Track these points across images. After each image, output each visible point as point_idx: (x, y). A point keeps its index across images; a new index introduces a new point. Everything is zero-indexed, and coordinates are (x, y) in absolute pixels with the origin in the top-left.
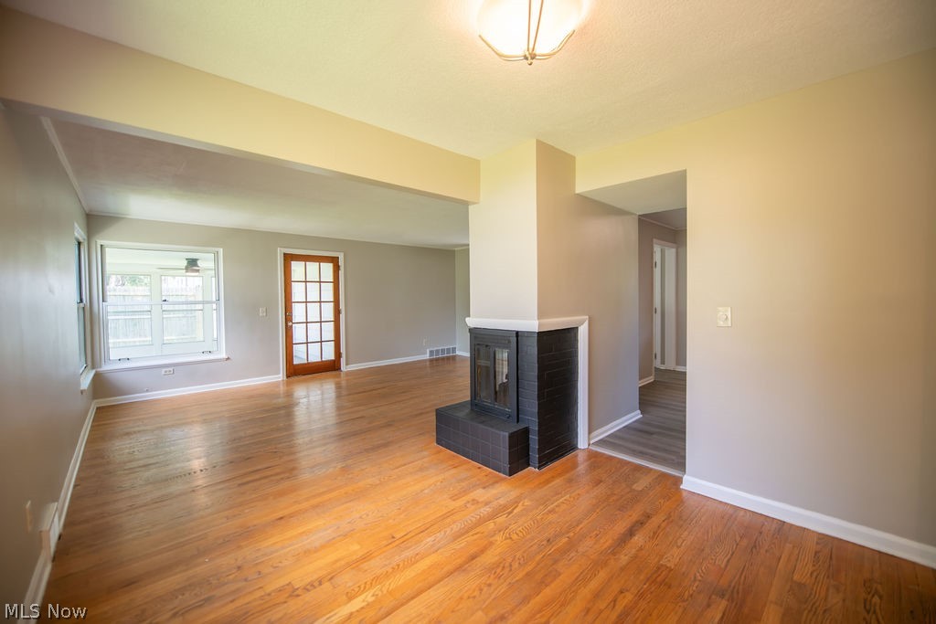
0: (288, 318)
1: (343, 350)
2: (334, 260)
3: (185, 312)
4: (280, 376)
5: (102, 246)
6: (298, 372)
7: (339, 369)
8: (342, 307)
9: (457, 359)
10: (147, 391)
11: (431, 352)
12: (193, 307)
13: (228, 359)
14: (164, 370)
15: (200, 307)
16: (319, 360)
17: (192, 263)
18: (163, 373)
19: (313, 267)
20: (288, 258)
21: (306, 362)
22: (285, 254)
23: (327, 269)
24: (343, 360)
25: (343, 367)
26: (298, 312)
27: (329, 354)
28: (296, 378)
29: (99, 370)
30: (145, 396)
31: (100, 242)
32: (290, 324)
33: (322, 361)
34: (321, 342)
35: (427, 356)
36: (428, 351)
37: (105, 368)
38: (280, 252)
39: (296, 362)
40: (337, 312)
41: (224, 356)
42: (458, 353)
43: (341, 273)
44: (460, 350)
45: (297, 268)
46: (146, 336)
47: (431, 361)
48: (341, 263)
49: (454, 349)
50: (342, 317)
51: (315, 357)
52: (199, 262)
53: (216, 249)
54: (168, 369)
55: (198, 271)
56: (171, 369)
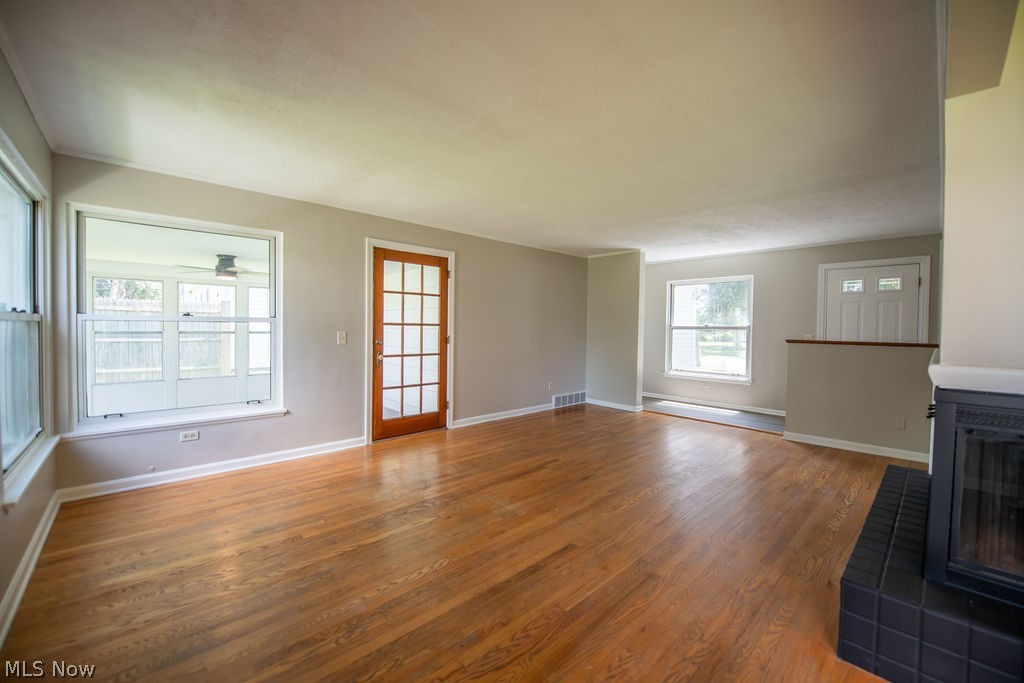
0: (377, 348)
1: (450, 398)
2: (441, 263)
3: (206, 335)
4: (364, 440)
5: (78, 213)
6: (389, 431)
7: (443, 425)
8: (450, 333)
9: (587, 409)
10: (154, 470)
11: (558, 399)
12: (218, 327)
13: (288, 413)
14: (182, 434)
15: (232, 326)
16: (419, 413)
17: (226, 263)
18: (181, 438)
19: (413, 270)
20: (381, 255)
21: (400, 416)
22: (375, 248)
23: (433, 273)
24: (449, 413)
25: (451, 424)
26: (391, 339)
27: (431, 406)
28: (387, 442)
29: (68, 435)
30: (149, 480)
31: (75, 206)
32: (380, 357)
33: (422, 415)
34: (421, 385)
35: (552, 406)
36: (554, 397)
37: (79, 431)
38: (369, 244)
39: (386, 417)
40: (444, 340)
41: (281, 408)
42: (588, 400)
43: (451, 282)
44: (591, 397)
45: (392, 271)
46: (154, 366)
47: (558, 412)
48: (451, 267)
49: (583, 395)
50: (450, 347)
51: (412, 410)
52: (236, 261)
53: (274, 233)
54: (189, 432)
55: (234, 274)
56: (195, 432)
